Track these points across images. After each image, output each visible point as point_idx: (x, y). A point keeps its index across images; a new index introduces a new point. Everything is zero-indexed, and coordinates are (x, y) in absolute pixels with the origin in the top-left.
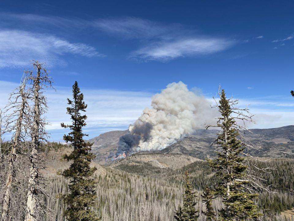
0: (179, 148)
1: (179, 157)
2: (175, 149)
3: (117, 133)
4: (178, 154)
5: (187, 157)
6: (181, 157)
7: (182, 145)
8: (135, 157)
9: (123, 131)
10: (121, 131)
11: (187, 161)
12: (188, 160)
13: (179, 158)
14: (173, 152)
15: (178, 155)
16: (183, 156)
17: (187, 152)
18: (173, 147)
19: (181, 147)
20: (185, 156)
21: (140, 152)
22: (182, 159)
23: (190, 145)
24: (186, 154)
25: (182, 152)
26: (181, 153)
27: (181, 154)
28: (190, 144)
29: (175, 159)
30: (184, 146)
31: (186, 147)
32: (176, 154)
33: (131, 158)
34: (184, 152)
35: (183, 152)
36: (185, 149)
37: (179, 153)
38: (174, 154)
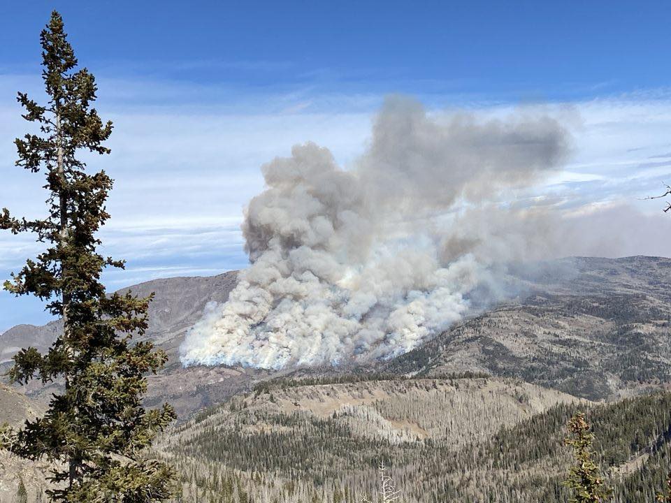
0: (475, 348)
1: (474, 389)
2: (458, 354)
3: (178, 290)
4: (469, 375)
5: (512, 389)
6: (485, 390)
7: (489, 331)
8: (272, 399)
9: (207, 279)
10: (198, 280)
11: (513, 405)
12: (520, 400)
13: (478, 393)
14: (449, 368)
15: (472, 383)
16: (495, 384)
17: (512, 365)
18: (447, 343)
19: (486, 341)
20: (502, 386)
21: (292, 374)
22: (489, 400)
23: (526, 334)
24: (506, 373)
25: (490, 368)
26: (487, 371)
27: (486, 376)
28: (527, 328)
29: (459, 398)
30: (500, 340)
31: (507, 343)
32: (460, 377)
33: (249, 400)
34: (500, 365)
35: (493, 368)
36: (501, 351)
37: (476, 370)
38: (453, 377)
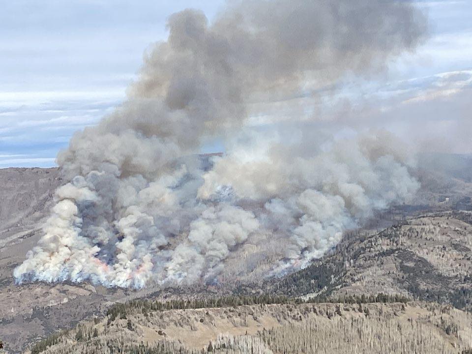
0: (391, 264)
1: (388, 316)
2: (369, 272)
3: (9, 185)
4: (383, 299)
5: (436, 317)
6: (402, 318)
7: (409, 243)
8: (129, 326)
9: (47, 172)
10: (36, 172)
11: (438, 337)
12: (447, 331)
13: (393, 321)
14: (357, 288)
15: (386, 308)
16: (416, 310)
17: (438, 287)
18: (355, 257)
19: (404, 255)
20: (425, 313)
21: (156, 294)
22: (407, 330)
23: (456, 247)
24: (430, 296)
25: (410, 289)
26: (406, 294)
27: (403, 300)
28: (458, 239)
29: (370, 327)
30: (422, 254)
31: (432, 258)
32: (372, 300)
33: (100, 327)
34: (423, 286)
35: (414, 290)
36: (424, 269)
37: (392, 292)
38: (361, 301)
